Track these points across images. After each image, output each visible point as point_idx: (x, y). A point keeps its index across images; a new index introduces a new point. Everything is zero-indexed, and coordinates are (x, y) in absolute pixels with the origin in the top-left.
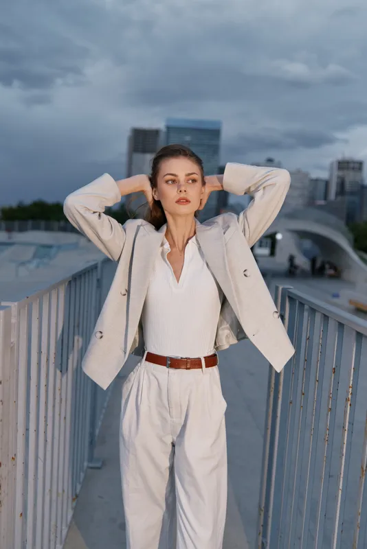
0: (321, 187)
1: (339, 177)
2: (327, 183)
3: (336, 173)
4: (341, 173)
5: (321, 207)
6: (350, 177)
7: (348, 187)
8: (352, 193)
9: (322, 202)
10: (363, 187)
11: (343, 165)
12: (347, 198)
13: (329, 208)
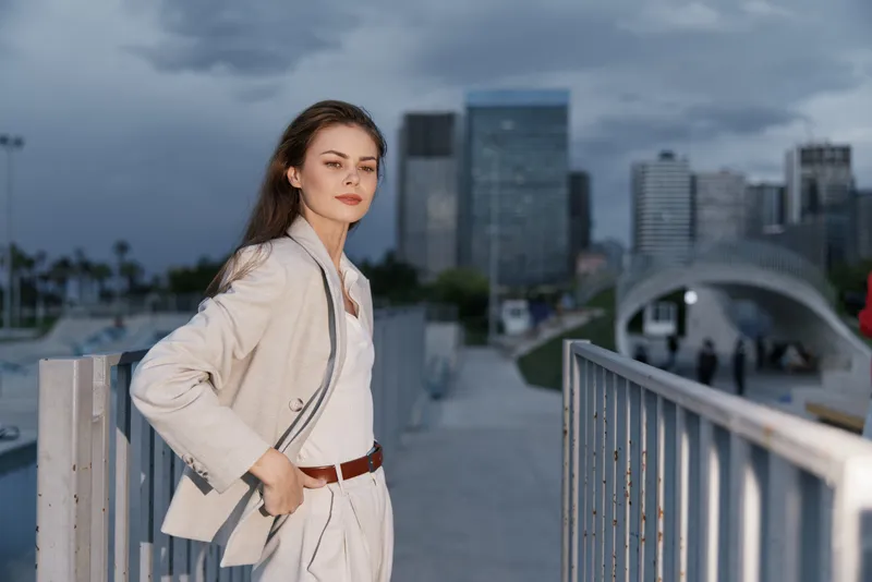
0: (772, 199)
1: (804, 179)
2: (782, 192)
3: (798, 171)
4: (809, 171)
5: (774, 238)
6: (827, 176)
7: (824, 197)
8: (834, 208)
9: (775, 229)
10: (855, 195)
11: (811, 155)
12: (823, 218)
13: (790, 239)
